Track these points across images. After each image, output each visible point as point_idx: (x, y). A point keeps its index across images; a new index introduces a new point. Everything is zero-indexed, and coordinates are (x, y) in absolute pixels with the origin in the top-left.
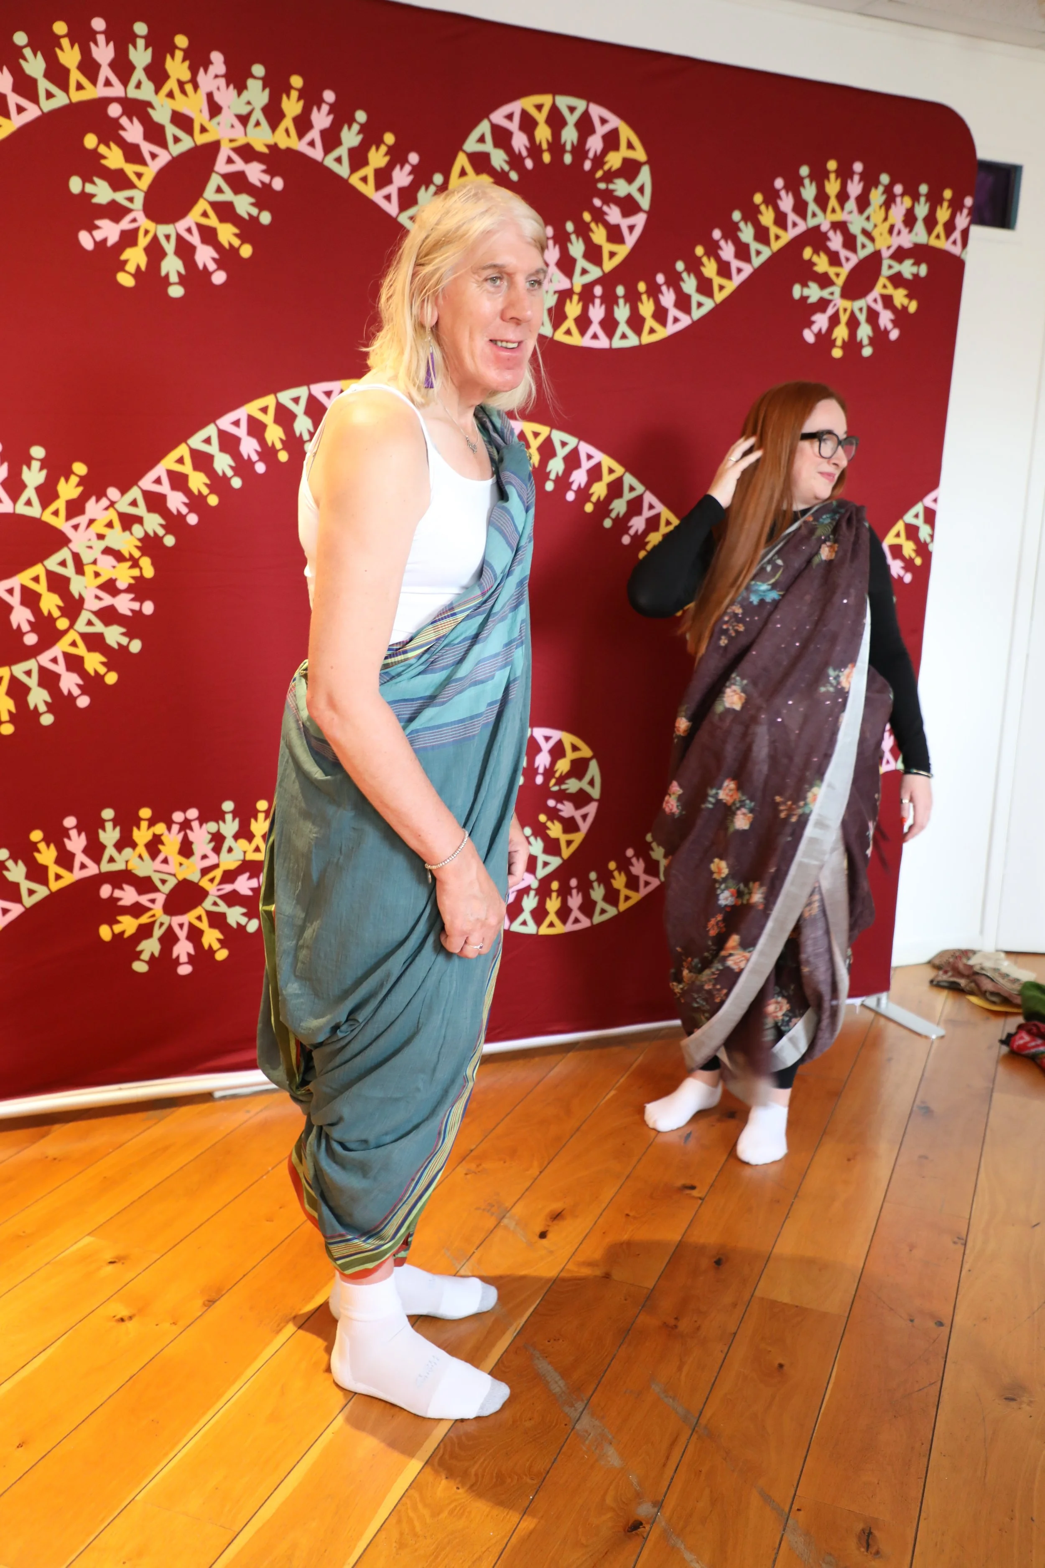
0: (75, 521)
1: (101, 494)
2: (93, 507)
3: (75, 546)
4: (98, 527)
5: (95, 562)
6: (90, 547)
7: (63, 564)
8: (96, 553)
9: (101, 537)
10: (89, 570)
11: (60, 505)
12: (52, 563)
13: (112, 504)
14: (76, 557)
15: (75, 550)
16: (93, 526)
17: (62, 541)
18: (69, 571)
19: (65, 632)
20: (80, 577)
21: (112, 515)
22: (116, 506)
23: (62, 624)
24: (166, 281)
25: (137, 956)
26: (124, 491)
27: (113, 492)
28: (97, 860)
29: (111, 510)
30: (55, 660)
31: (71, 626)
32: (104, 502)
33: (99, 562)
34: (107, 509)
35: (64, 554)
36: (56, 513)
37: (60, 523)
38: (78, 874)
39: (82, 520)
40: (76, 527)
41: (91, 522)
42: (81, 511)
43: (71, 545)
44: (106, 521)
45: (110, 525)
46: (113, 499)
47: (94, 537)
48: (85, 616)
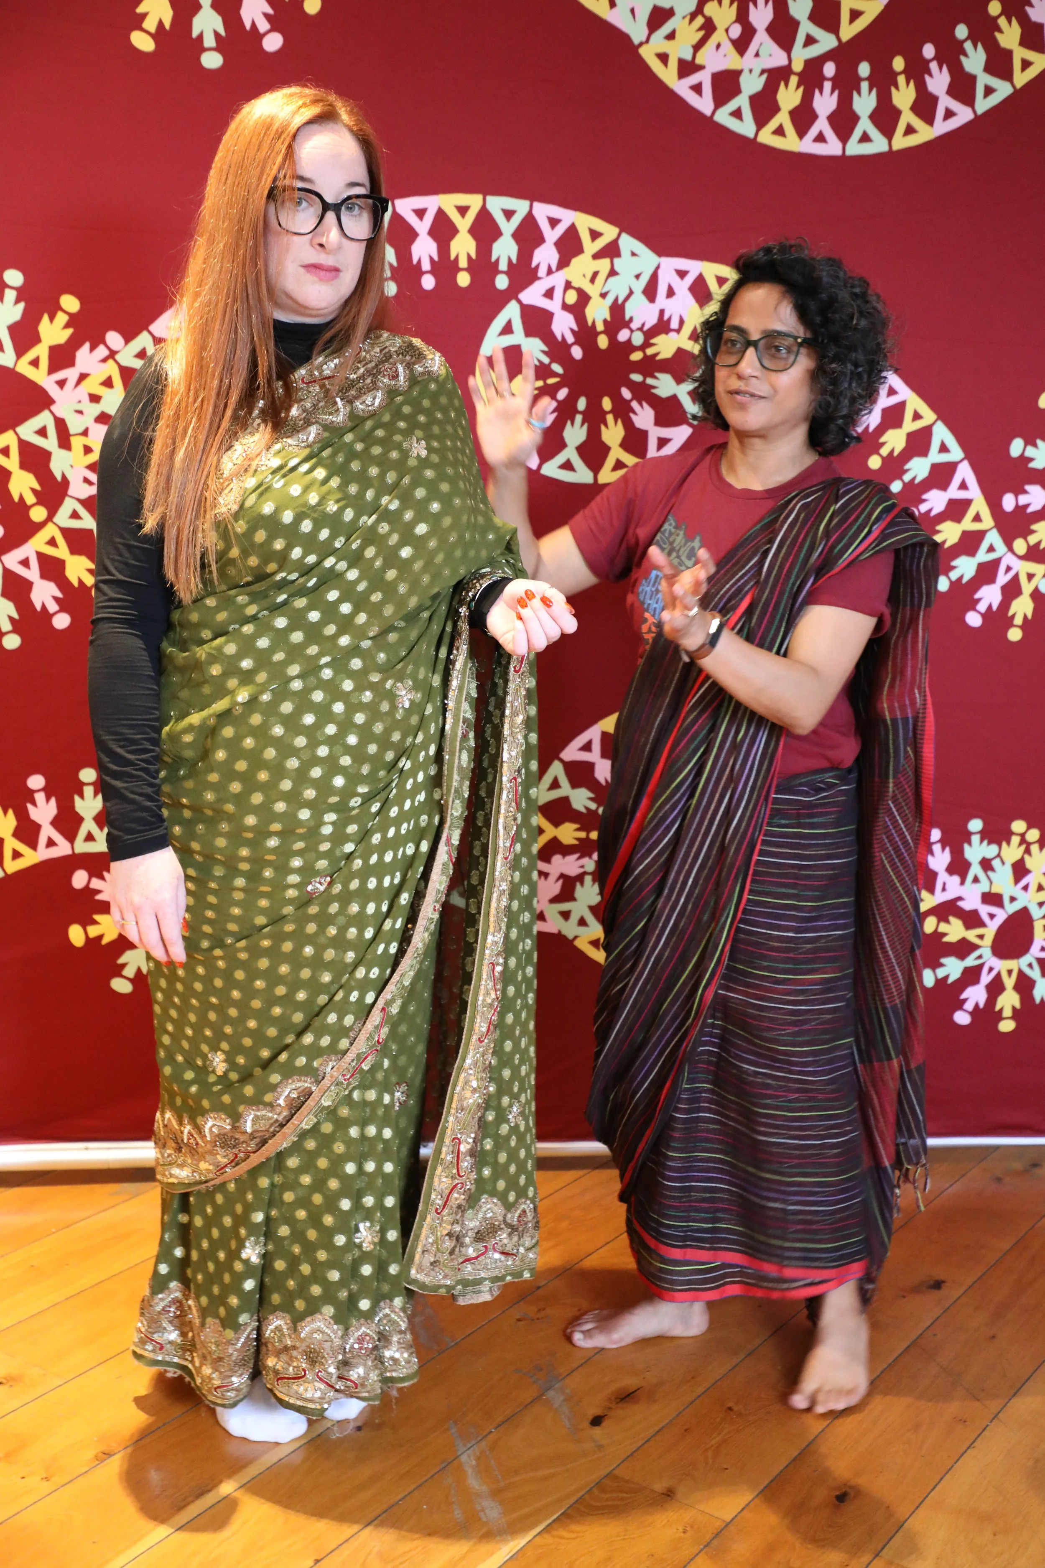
0: (60, 375)
1: (97, 340)
2: (86, 359)
3: (59, 409)
4: (92, 385)
5: (85, 433)
6: (80, 412)
7: (42, 432)
8: (88, 420)
9: (95, 399)
10: (77, 443)
11: (41, 351)
12: (27, 430)
13: (112, 354)
14: (61, 425)
15: (58, 415)
16: (85, 383)
17: (43, 401)
18: (50, 443)
19: (41, 525)
20: (64, 452)
21: (111, 369)
22: (117, 357)
23: (38, 514)
24: (198, 45)
25: (118, 971)
26: (128, 338)
27: (114, 339)
28: (71, 837)
29: (111, 362)
30: (25, 563)
31: (50, 518)
32: (102, 351)
33: (90, 432)
34: (104, 360)
35: (44, 419)
36: (35, 363)
37: (41, 377)
38: (43, 854)
39: (70, 374)
40: (61, 384)
41: (83, 377)
42: (70, 362)
43: (53, 408)
44: (103, 377)
45: (108, 383)
46: (114, 347)
47: (86, 398)
48: (69, 505)
